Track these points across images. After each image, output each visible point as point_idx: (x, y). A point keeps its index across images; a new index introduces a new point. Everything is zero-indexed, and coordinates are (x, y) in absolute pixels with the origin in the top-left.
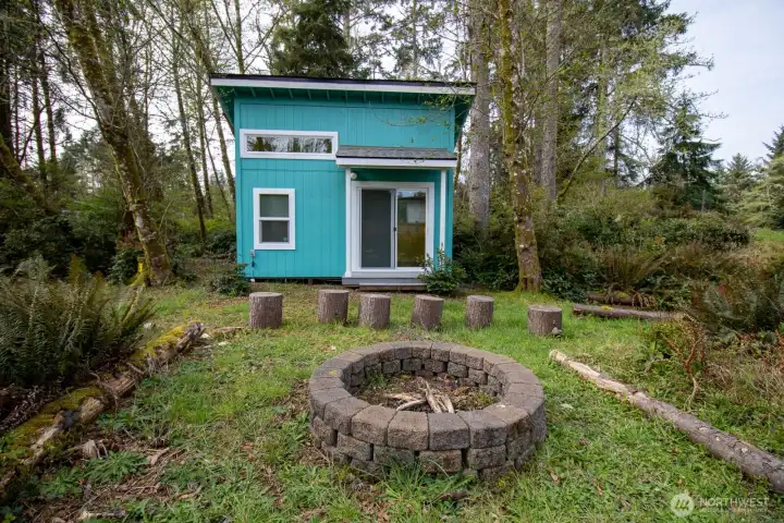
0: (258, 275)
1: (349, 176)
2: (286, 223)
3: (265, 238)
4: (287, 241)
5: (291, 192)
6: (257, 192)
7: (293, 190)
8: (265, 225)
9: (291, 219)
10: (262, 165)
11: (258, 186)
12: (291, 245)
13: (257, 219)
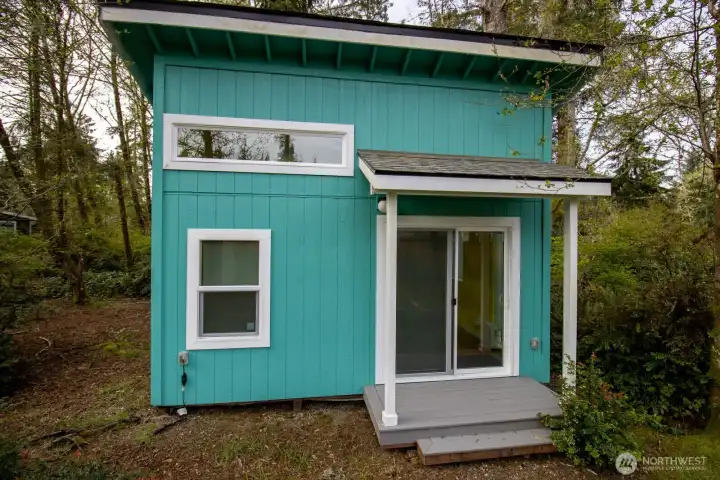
0: (191, 402)
1: (390, 207)
2: (253, 295)
3: (209, 326)
4: (254, 330)
5: (263, 236)
6: (195, 236)
7: (268, 232)
8: (208, 299)
9: (263, 288)
10: (206, 185)
11: (197, 226)
12: (261, 338)
13: (194, 288)
